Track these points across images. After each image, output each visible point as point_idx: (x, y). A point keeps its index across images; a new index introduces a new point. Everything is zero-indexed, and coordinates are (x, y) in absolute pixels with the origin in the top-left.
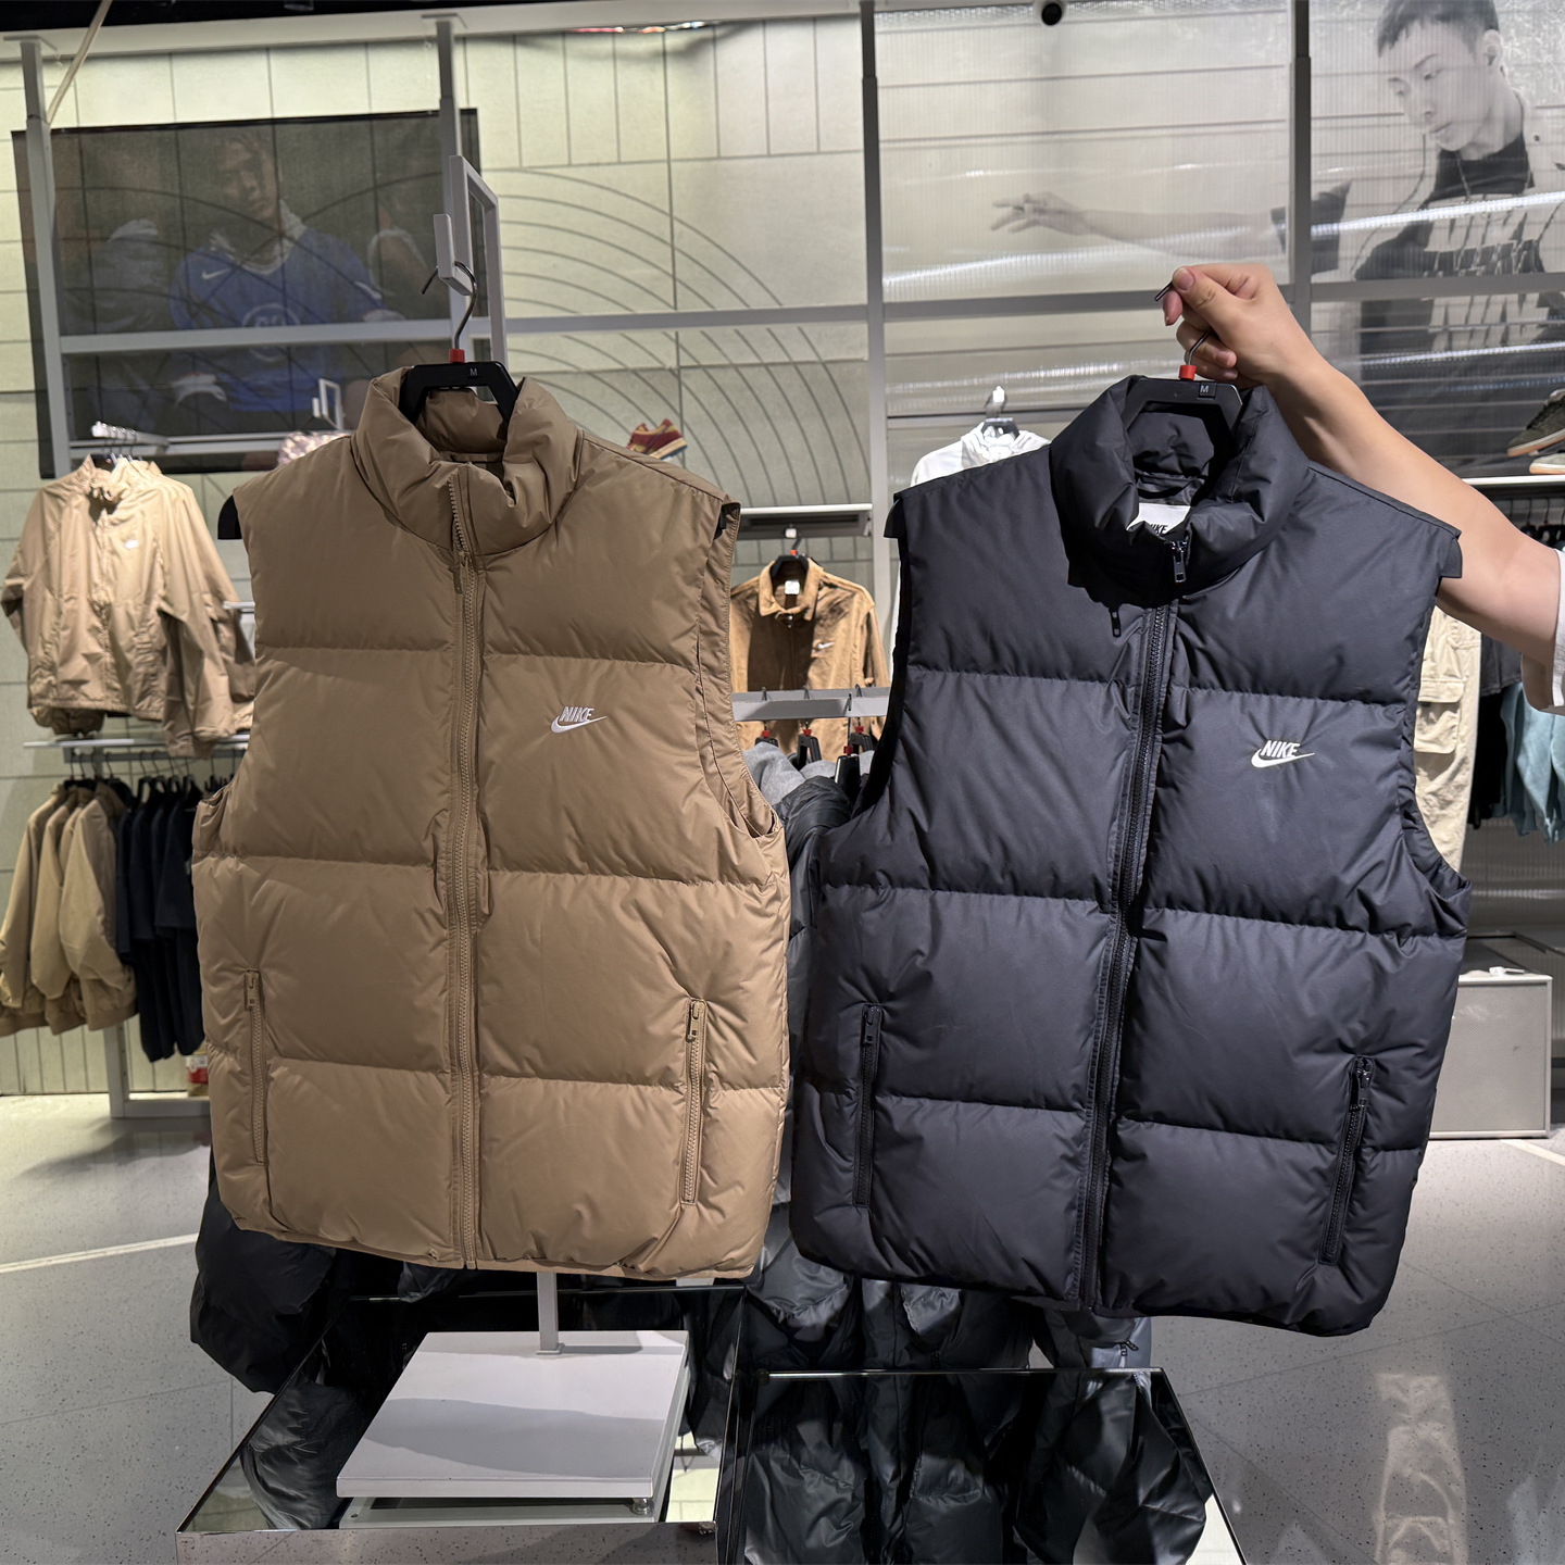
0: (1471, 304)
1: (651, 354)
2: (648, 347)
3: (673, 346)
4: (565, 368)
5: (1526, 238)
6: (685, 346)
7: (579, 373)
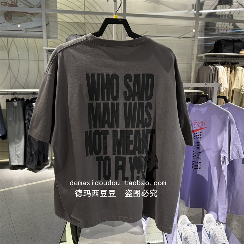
0: (222, 24)
1: (79, 20)
2: (79, 18)
3: (84, 18)
4: (63, 21)
5: (231, 13)
6: (86, 19)
7: (65, 22)
